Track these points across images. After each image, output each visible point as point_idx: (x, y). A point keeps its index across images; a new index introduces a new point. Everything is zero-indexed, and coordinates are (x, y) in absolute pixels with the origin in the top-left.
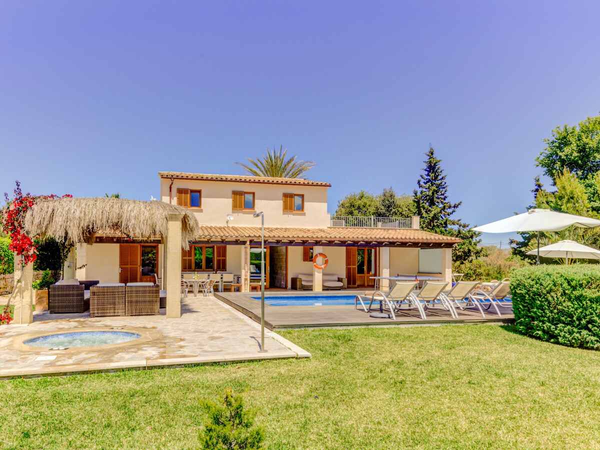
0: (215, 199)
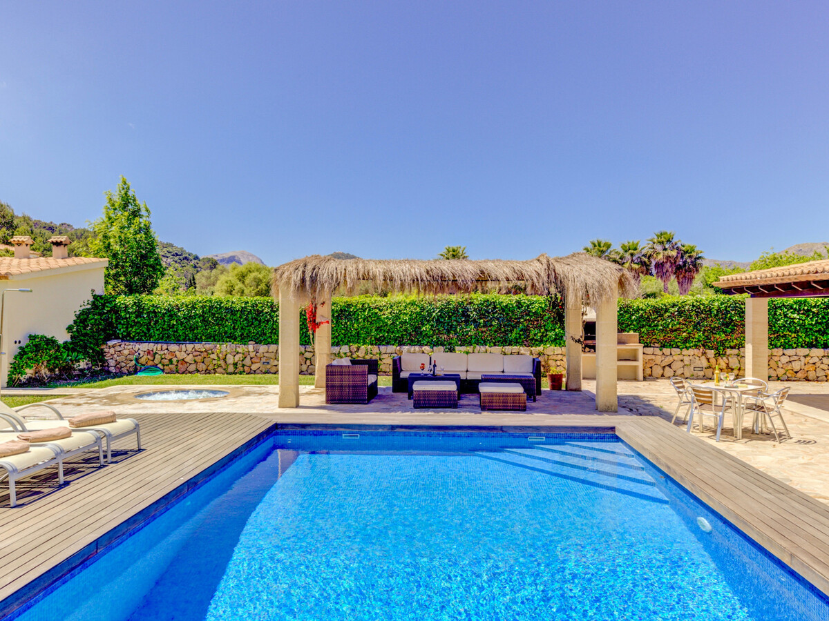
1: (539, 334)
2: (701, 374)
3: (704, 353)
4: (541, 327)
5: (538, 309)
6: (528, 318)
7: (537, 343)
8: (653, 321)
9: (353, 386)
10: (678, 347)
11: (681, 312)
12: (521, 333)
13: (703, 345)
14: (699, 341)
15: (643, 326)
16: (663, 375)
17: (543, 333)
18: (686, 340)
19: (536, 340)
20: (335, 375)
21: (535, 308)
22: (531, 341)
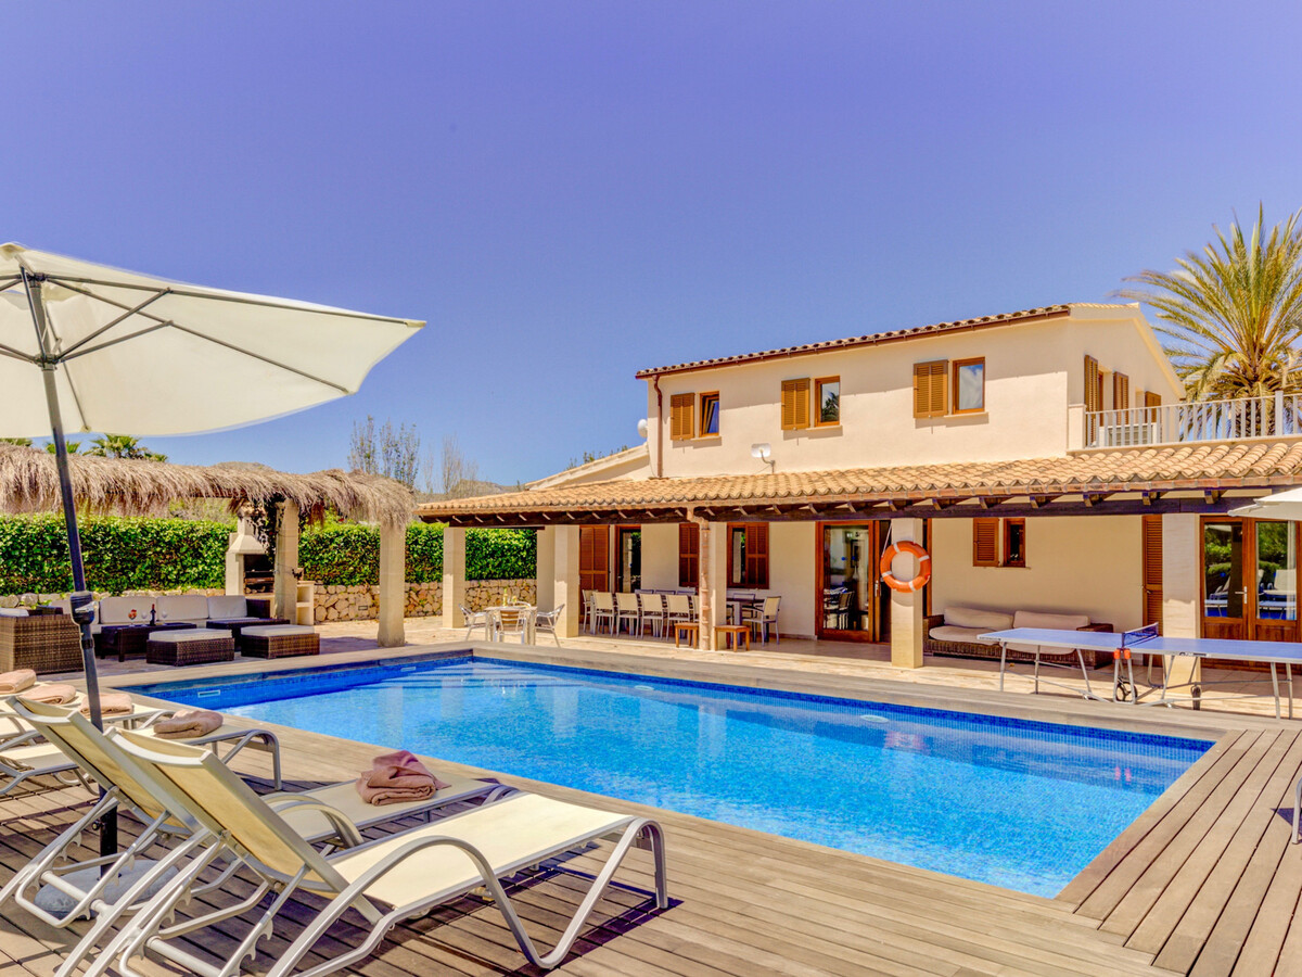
0: (746, 408)
1: (175, 572)
2: (366, 613)
3: (369, 590)
4: (175, 561)
5: (172, 538)
6: (158, 549)
7: (171, 584)
8: (317, 554)
9: (61, 646)
10: (343, 583)
11: (347, 543)
12: (148, 571)
13: (369, 582)
14: (365, 576)
15: (307, 560)
16: (326, 618)
17: (179, 571)
18: (352, 576)
19: (170, 581)
20: (32, 631)
21: (168, 536)
22: (162, 582)
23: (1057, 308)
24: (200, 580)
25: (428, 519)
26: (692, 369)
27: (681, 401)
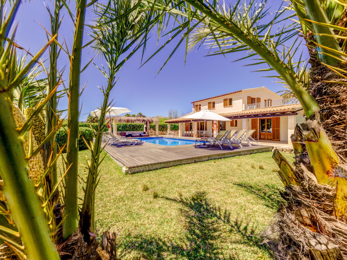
0: (204, 106)
15: (153, 128)
21: (138, 125)
22: (137, 130)
23: (240, 91)
24: (141, 130)
25: (166, 122)
26: (201, 101)
27: (197, 106)
